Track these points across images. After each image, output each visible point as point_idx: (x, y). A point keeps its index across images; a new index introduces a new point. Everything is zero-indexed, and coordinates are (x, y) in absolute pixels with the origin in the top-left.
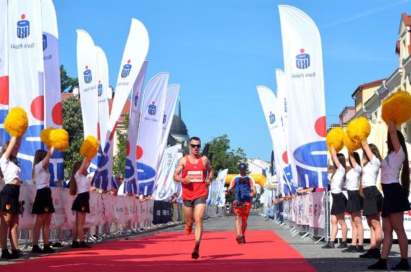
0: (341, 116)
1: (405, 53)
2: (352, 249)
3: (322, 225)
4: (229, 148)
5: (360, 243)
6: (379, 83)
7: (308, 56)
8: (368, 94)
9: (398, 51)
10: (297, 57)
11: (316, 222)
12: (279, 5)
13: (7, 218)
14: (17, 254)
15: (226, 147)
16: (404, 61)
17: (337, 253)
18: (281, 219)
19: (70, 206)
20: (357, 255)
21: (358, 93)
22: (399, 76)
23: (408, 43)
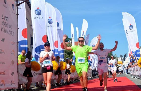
4: (112, 54)
7: (132, 26)
10: (129, 26)
12: (122, 13)
18: (128, 73)
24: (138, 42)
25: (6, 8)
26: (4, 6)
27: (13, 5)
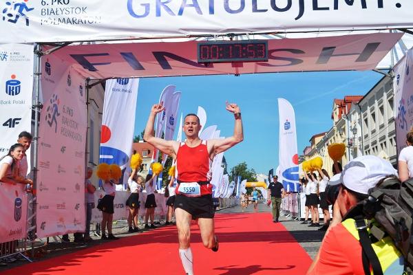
0: (304, 152)
2: (313, 225)
3: (297, 211)
5: (317, 222)
6: (323, 134)
7: (289, 123)
8: (318, 140)
9: (333, 118)
11: (293, 209)
13: (132, 211)
14: (136, 230)
15: (246, 168)
16: (336, 123)
17: (306, 228)
19: (165, 203)
20: (316, 228)
21: (312, 140)
22: (334, 131)
23: (338, 113)
24: (297, 153)
25: (70, 93)
26: (67, 90)
27: (81, 87)
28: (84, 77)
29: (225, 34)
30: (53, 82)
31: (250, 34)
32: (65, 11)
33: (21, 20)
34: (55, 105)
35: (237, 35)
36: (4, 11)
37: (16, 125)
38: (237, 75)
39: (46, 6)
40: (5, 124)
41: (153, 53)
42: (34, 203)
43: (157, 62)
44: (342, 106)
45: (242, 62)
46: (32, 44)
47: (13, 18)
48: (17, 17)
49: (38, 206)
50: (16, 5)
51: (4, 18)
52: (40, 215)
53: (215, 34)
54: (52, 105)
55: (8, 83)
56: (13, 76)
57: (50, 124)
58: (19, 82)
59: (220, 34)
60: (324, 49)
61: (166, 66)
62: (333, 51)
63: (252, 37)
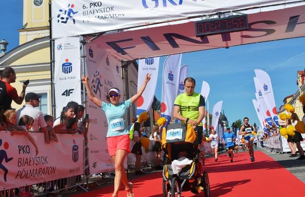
0: (280, 109)
1: (300, 84)
3: (279, 147)
6: (292, 96)
7: (267, 86)
8: (289, 100)
9: (298, 84)
16: (300, 87)
18: (263, 146)
21: (285, 101)
22: (299, 93)
23: (301, 80)
24: (275, 106)
25: (109, 70)
26: (107, 68)
27: (117, 67)
28: (119, 60)
29: (214, 13)
30: (95, 62)
31: (233, 12)
32: (99, 11)
33: (70, 21)
34: (98, 79)
35: (224, 13)
36: (58, 16)
37: (70, 94)
38: (227, 47)
39: (86, 10)
40: (63, 94)
41: (164, 35)
42: (87, 150)
43: (167, 42)
44: (303, 76)
45: (230, 32)
46: (78, 36)
47: (64, 20)
48: (67, 19)
49: (89, 151)
50: (66, 11)
51: (58, 21)
52: (92, 158)
53: (207, 14)
54: (95, 79)
55: (63, 65)
56: (67, 60)
57: (96, 92)
58: (71, 64)
59: (211, 14)
60: (291, 18)
61: (175, 45)
62: (298, 19)
63: (235, 14)
